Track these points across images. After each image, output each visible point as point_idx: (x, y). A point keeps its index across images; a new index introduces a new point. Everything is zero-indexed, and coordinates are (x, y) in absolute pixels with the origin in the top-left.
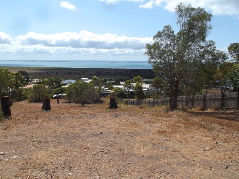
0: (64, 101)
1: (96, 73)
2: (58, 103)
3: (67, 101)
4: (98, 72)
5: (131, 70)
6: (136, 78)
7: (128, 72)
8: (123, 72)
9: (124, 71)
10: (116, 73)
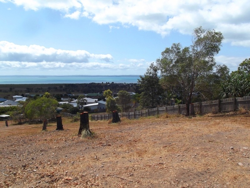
0: (14, 123)
1: (26, 90)
2: (7, 125)
3: (17, 123)
4: (27, 89)
5: (66, 85)
6: (106, 92)
7: (63, 87)
8: (57, 87)
9: (59, 87)
10: (49, 88)
